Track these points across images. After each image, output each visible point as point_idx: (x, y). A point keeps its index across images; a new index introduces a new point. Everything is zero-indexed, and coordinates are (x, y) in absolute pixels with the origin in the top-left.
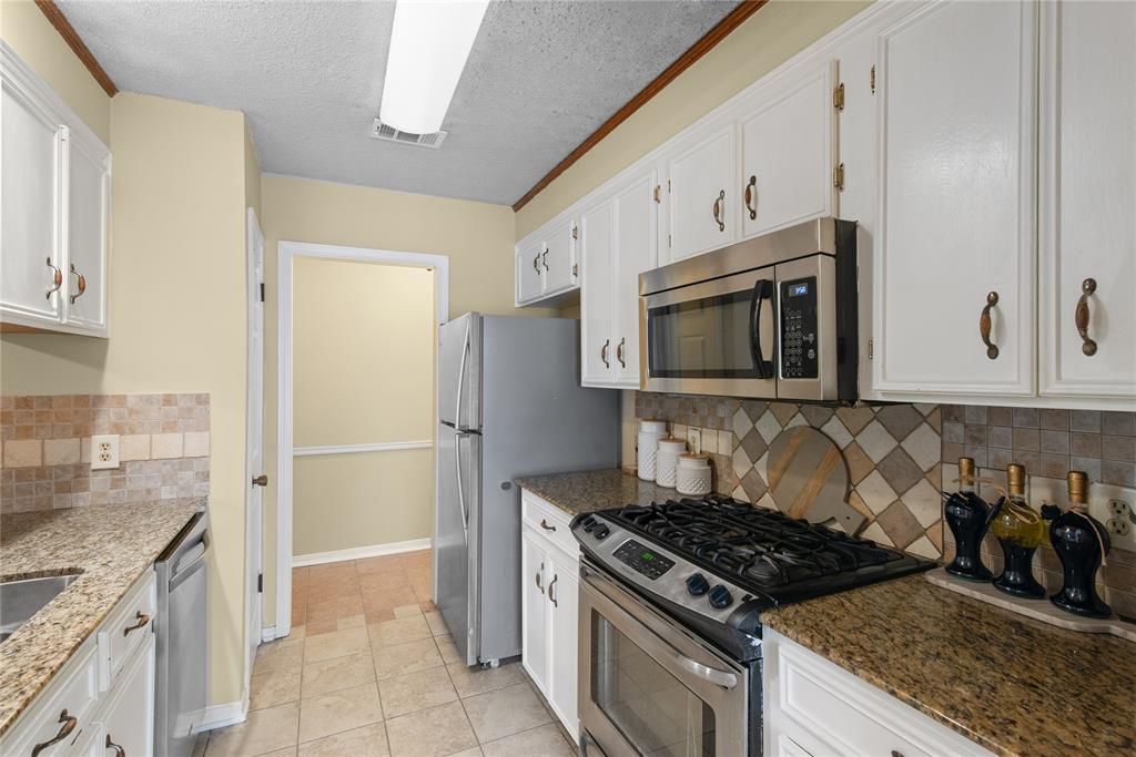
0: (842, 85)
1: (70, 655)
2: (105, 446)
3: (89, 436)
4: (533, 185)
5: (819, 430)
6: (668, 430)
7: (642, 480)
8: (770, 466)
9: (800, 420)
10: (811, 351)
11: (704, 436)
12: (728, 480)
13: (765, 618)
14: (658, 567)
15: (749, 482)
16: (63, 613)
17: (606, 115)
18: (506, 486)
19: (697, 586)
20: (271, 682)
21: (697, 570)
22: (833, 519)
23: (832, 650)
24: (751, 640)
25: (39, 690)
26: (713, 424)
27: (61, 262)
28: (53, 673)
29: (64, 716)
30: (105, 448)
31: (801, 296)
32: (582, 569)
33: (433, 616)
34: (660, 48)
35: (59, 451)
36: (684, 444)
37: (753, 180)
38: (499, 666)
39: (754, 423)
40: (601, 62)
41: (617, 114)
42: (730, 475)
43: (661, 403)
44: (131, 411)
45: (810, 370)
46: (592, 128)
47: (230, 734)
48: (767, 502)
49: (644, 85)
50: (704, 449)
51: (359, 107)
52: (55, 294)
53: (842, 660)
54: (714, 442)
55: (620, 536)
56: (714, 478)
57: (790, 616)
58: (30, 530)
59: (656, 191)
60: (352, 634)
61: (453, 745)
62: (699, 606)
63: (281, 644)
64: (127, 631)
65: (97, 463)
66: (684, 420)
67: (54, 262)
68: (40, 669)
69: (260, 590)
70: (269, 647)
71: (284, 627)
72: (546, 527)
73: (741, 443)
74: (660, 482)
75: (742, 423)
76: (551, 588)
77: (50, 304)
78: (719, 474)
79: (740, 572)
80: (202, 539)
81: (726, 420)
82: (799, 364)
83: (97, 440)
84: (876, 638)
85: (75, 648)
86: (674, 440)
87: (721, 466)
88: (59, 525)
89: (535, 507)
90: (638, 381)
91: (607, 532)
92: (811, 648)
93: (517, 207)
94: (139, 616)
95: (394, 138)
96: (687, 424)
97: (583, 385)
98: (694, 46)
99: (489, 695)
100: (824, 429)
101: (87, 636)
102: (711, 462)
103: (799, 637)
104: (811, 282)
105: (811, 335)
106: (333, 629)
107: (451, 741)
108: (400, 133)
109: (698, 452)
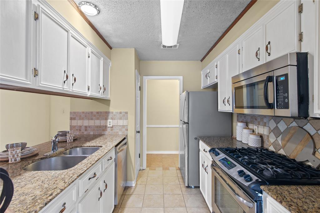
0: (302, 4)
1: (96, 162)
2: (110, 122)
3: (107, 120)
4: (206, 53)
5: (302, 128)
6: (247, 125)
7: (238, 141)
8: (282, 139)
9: (294, 124)
10: (286, 99)
11: (259, 128)
12: (268, 143)
13: (262, 187)
14: (231, 166)
15: (275, 144)
16: (97, 154)
17: (224, 30)
18: (196, 139)
19: (241, 173)
20: (141, 179)
21: (243, 169)
22: (307, 161)
23: (283, 202)
24: (258, 194)
25: (90, 167)
26: (262, 124)
27: (101, 85)
28: (92, 165)
29: (95, 174)
30: (110, 123)
31: (283, 81)
32: (212, 164)
33: (178, 171)
34: (237, 7)
35: (102, 123)
36: (252, 130)
37: (269, 43)
38: (194, 188)
39: (277, 125)
40: (219, 16)
41: (227, 29)
42: (268, 141)
43: (245, 117)
44: (114, 115)
45: (286, 106)
46: (220, 35)
47: (131, 188)
48: (282, 152)
49: (235, 19)
50: (259, 132)
51: (157, 42)
52: (100, 91)
53: (286, 206)
54: (262, 130)
55: (222, 156)
56: (262, 142)
57: (272, 189)
58: (97, 138)
59: (239, 51)
60: (159, 171)
61: (179, 205)
62: (241, 180)
63: (144, 171)
64: (108, 160)
65: (109, 126)
66: (252, 122)
67: (100, 85)
68: (90, 163)
69: (139, 157)
70: (141, 171)
71: (145, 166)
72: (204, 151)
73: (272, 131)
74: (243, 142)
75: (272, 124)
76: (206, 168)
77: (100, 93)
78: (264, 140)
79: (258, 172)
80: (125, 144)
81: (267, 123)
82: (282, 104)
83: (109, 121)
84: (306, 203)
85: (97, 161)
86: (248, 129)
87: (265, 138)
88: (102, 138)
89: (203, 145)
90: (232, 110)
91: (219, 154)
92: (276, 200)
93: (202, 61)
94: (111, 157)
95: (167, 48)
96: (253, 124)
97: (219, 111)
98: (249, 3)
99: (190, 195)
100: (304, 127)
101: (99, 159)
102: (261, 136)
103: (273, 195)
104: (286, 76)
105: (286, 94)
106: (155, 170)
107: (179, 204)
108: (168, 46)
109: (257, 133)
